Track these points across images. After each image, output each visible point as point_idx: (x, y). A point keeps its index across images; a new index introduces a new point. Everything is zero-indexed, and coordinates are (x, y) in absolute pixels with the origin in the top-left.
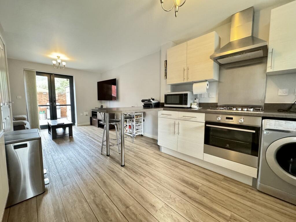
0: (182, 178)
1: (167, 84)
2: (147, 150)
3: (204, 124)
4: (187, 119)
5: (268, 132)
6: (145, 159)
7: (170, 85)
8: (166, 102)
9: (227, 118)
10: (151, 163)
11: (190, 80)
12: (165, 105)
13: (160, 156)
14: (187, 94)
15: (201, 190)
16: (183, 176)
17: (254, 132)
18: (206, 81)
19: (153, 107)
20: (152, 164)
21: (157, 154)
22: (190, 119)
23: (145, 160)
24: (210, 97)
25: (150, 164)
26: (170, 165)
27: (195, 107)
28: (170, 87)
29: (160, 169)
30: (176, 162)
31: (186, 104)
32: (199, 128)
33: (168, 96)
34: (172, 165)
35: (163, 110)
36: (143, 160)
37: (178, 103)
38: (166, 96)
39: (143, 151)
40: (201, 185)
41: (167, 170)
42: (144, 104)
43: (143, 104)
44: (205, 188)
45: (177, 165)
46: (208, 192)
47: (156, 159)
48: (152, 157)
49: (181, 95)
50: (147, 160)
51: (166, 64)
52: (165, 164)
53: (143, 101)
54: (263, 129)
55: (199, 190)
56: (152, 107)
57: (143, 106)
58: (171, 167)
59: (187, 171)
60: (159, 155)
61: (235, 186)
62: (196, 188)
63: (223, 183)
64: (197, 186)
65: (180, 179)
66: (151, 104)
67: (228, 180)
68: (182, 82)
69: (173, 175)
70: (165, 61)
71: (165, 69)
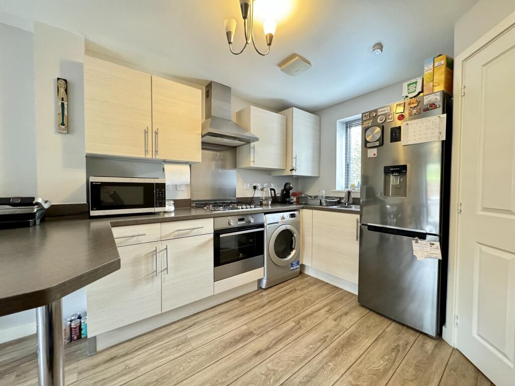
3: (212, 236)
5: (269, 227)
8: (98, 204)
9: (239, 220)
15: (255, 330)
19: (38, 222)
24: (178, 190)
26: (172, 350)
29: (176, 373)
31: (162, 204)
32: (204, 245)
34: (176, 346)
37: (142, 203)
40: (245, 326)
44: (254, 325)
46: (260, 325)
51: (62, 90)
54: (265, 225)
55: (256, 332)
59: (207, 329)
61: (255, 300)
62: (251, 334)
63: (247, 305)
64: (247, 331)
65: (225, 347)
66: (32, 215)
67: (243, 298)
68: (142, 156)
69: (208, 353)
70: (58, 79)
71: (60, 104)
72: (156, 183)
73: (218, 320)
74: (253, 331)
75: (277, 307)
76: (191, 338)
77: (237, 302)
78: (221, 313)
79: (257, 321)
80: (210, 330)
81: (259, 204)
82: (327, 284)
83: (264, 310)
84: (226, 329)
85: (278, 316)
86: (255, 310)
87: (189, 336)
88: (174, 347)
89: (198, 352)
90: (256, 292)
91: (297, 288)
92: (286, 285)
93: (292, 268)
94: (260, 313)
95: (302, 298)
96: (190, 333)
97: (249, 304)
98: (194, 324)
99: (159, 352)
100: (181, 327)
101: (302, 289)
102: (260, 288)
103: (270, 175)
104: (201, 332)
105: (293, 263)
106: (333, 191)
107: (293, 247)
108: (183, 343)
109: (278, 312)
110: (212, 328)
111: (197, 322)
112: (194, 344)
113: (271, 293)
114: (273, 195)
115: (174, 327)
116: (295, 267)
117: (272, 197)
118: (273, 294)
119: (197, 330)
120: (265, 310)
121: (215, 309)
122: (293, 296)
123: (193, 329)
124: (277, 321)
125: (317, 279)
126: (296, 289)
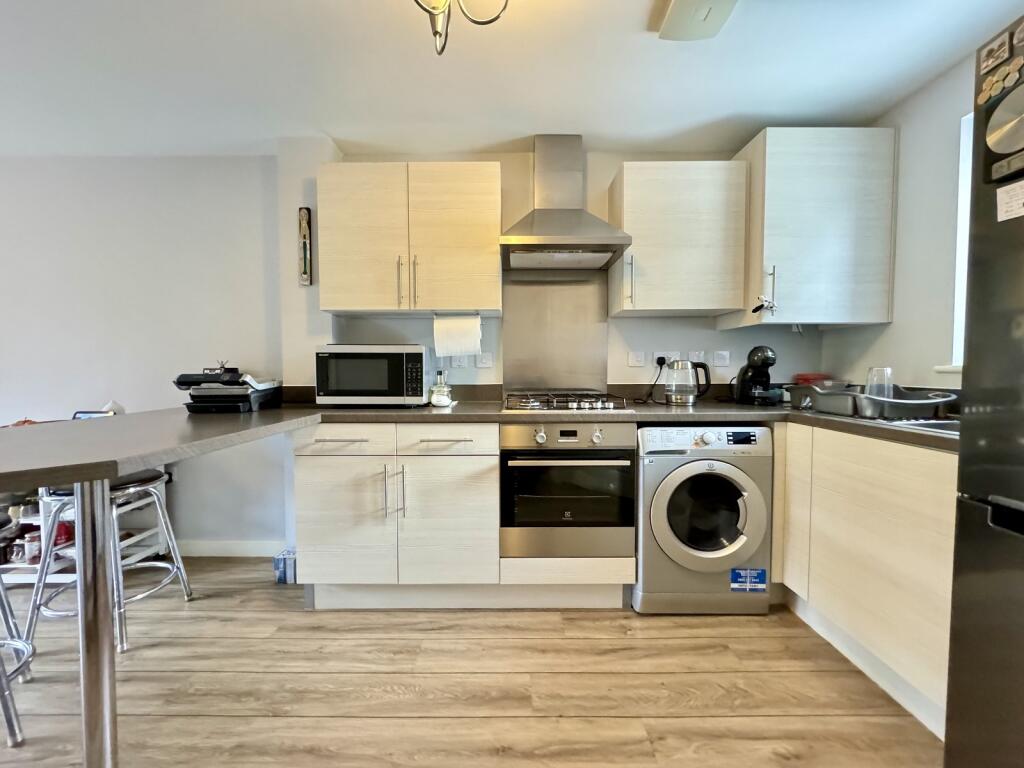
0: (459, 689)
1: (322, 308)
2: (231, 629)
3: (496, 461)
4: (434, 449)
5: (651, 459)
6: (246, 688)
7: (330, 315)
8: (324, 386)
9: (564, 434)
10: (291, 691)
11: (422, 305)
12: (321, 400)
13: (319, 635)
14: (421, 354)
15: (540, 698)
16: (458, 679)
17: (627, 463)
18: (476, 314)
19: (255, 407)
20: (299, 696)
21: (298, 629)
22: (444, 448)
23: (249, 694)
24: (479, 366)
25: (291, 702)
26: (385, 656)
27: (443, 401)
28: (329, 320)
29: (357, 698)
30: (400, 631)
31: (418, 392)
32: (478, 477)
33: (332, 363)
34: (395, 653)
35: (323, 422)
36: (239, 696)
37: (385, 387)
38: (323, 361)
39: (212, 644)
40: (527, 678)
41: (389, 688)
42: (192, 397)
43: (185, 396)
44: (545, 685)
45: (414, 643)
46: (559, 692)
47: (309, 659)
48: (282, 659)
49: (394, 359)
50: (266, 687)
51: (304, 224)
52: (361, 660)
53: (184, 382)
54: (641, 453)
55: (536, 702)
56: (250, 410)
57: (189, 406)
58: (392, 661)
59: (461, 647)
60: (309, 634)
61: (597, 629)
62: (524, 699)
63: (569, 634)
64: (522, 690)
65: (456, 699)
66: (245, 398)
67: (573, 616)
68: (393, 307)
69: (423, 693)
70: (300, 209)
71: (302, 245)
72: (407, 354)
73: (490, 638)
74: (534, 696)
75: (635, 669)
76: (426, 651)
77: (556, 618)
78: (507, 627)
79: (561, 679)
80: (463, 652)
81: (665, 401)
82: (859, 673)
83: (596, 663)
84: (489, 664)
85: (616, 693)
86: (579, 652)
87: (426, 645)
88: (390, 652)
89: (412, 681)
90: (612, 614)
91: (730, 646)
92: (707, 626)
93: (735, 586)
94: (583, 664)
95: (724, 680)
96: (429, 641)
97: (575, 634)
98: (449, 628)
99: (369, 648)
100: (431, 622)
101: (751, 654)
102: (628, 606)
103: (715, 329)
104: (446, 646)
105: (743, 573)
106: (938, 368)
107: (739, 526)
108: (409, 652)
109: (629, 682)
110: (469, 650)
111: (457, 625)
112: (421, 663)
113: (647, 628)
114: (702, 381)
115: (422, 617)
116: (748, 586)
117: (699, 386)
118: (654, 633)
119: (446, 641)
120: (601, 663)
121: (507, 614)
122: (703, 662)
123: (444, 635)
124: (605, 703)
125: (829, 644)
126: (726, 647)
